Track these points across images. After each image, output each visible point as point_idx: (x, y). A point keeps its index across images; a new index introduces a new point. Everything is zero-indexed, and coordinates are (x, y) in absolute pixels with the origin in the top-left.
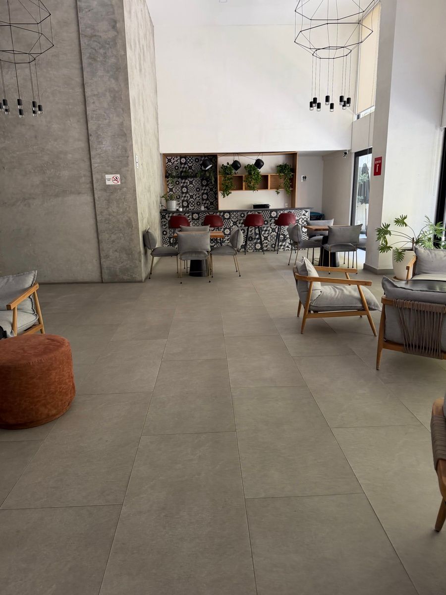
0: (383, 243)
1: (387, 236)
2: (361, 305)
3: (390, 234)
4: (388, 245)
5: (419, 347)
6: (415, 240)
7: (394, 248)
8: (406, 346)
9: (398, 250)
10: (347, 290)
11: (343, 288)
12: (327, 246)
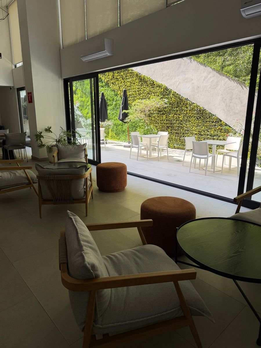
0: (40, 142)
1: (42, 139)
2: (28, 181)
3: (43, 137)
4: (43, 144)
5: (62, 200)
6: (57, 140)
7: (46, 146)
8: (55, 201)
9: (49, 146)
10: (18, 173)
11: (16, 172)
12: (6, 146)
